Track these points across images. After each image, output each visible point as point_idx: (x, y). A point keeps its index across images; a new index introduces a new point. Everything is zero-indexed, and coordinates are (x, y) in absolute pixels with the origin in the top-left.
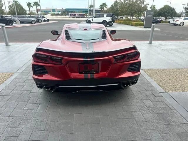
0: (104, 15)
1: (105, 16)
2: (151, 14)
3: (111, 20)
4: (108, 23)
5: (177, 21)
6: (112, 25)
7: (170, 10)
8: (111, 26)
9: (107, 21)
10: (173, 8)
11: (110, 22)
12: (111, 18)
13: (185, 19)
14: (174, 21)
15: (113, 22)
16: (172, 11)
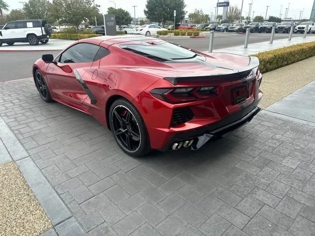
0: (28, 23)
1: (30, 24)
2: (112, 21)
3: (44, 33)
4: (39, 38)
5: (141, 30)
6: (47, 41)
7: (123, 15)
8: (45, 43)
9: (38, 35)
10: (127, 12)
11: (43, 36)
12: (43, 28)
13: (150, 27)
14: (137, 30)
15: (48, 37)
16: (126, 16)
